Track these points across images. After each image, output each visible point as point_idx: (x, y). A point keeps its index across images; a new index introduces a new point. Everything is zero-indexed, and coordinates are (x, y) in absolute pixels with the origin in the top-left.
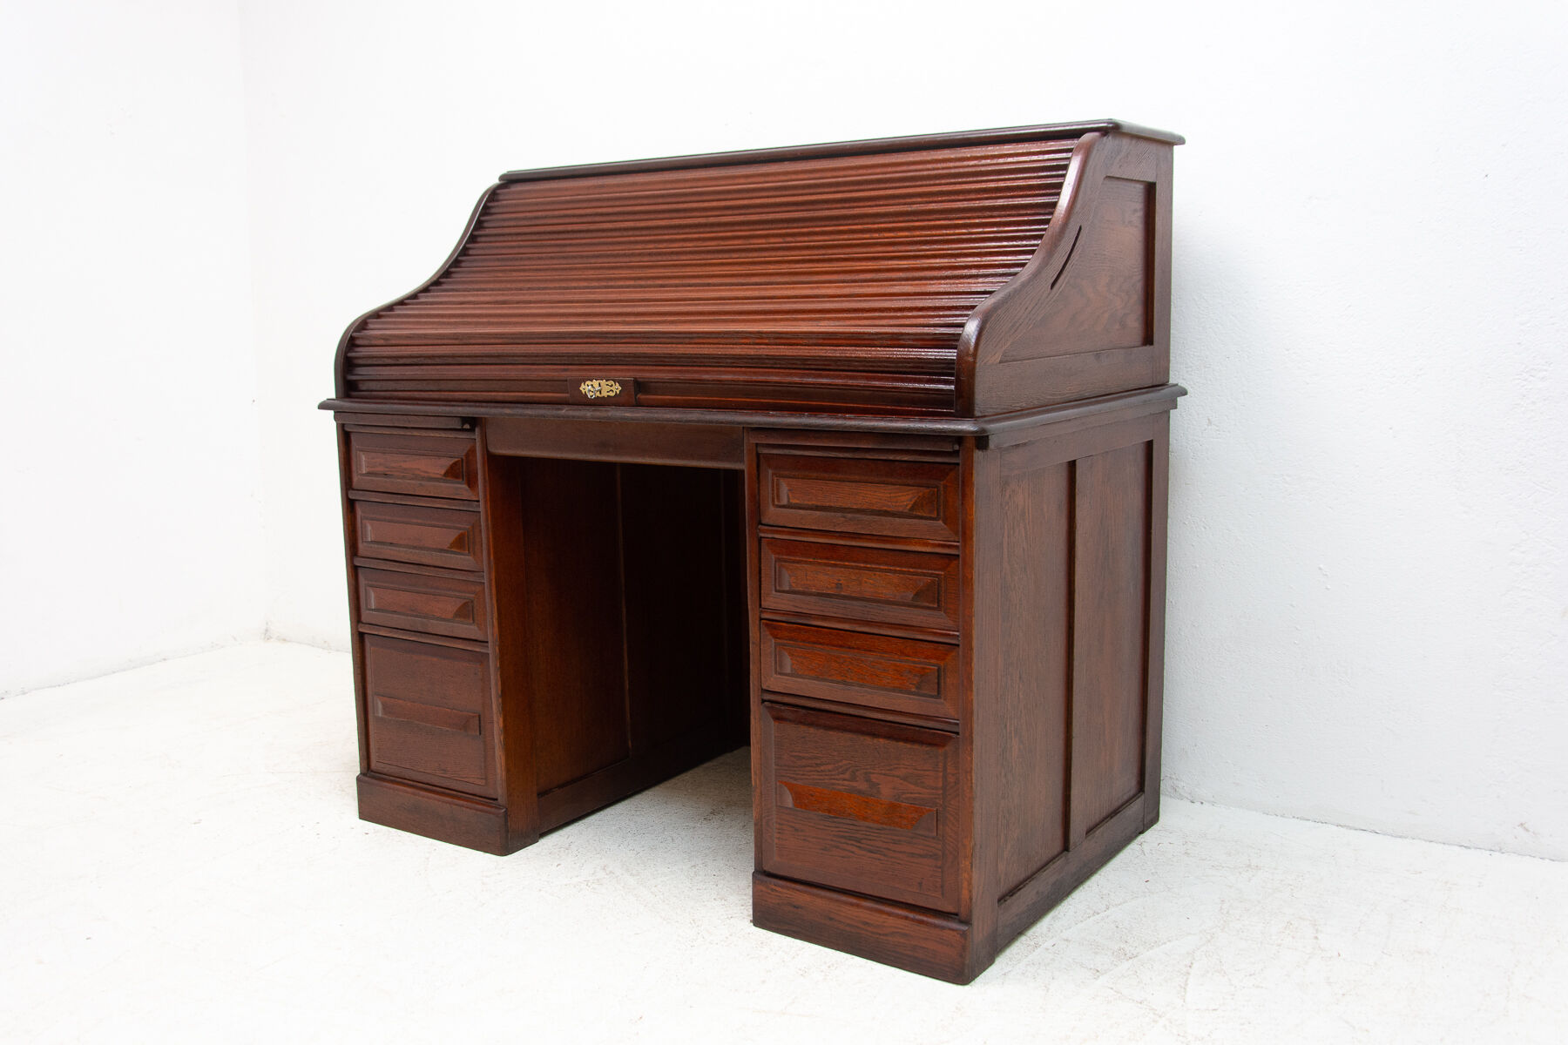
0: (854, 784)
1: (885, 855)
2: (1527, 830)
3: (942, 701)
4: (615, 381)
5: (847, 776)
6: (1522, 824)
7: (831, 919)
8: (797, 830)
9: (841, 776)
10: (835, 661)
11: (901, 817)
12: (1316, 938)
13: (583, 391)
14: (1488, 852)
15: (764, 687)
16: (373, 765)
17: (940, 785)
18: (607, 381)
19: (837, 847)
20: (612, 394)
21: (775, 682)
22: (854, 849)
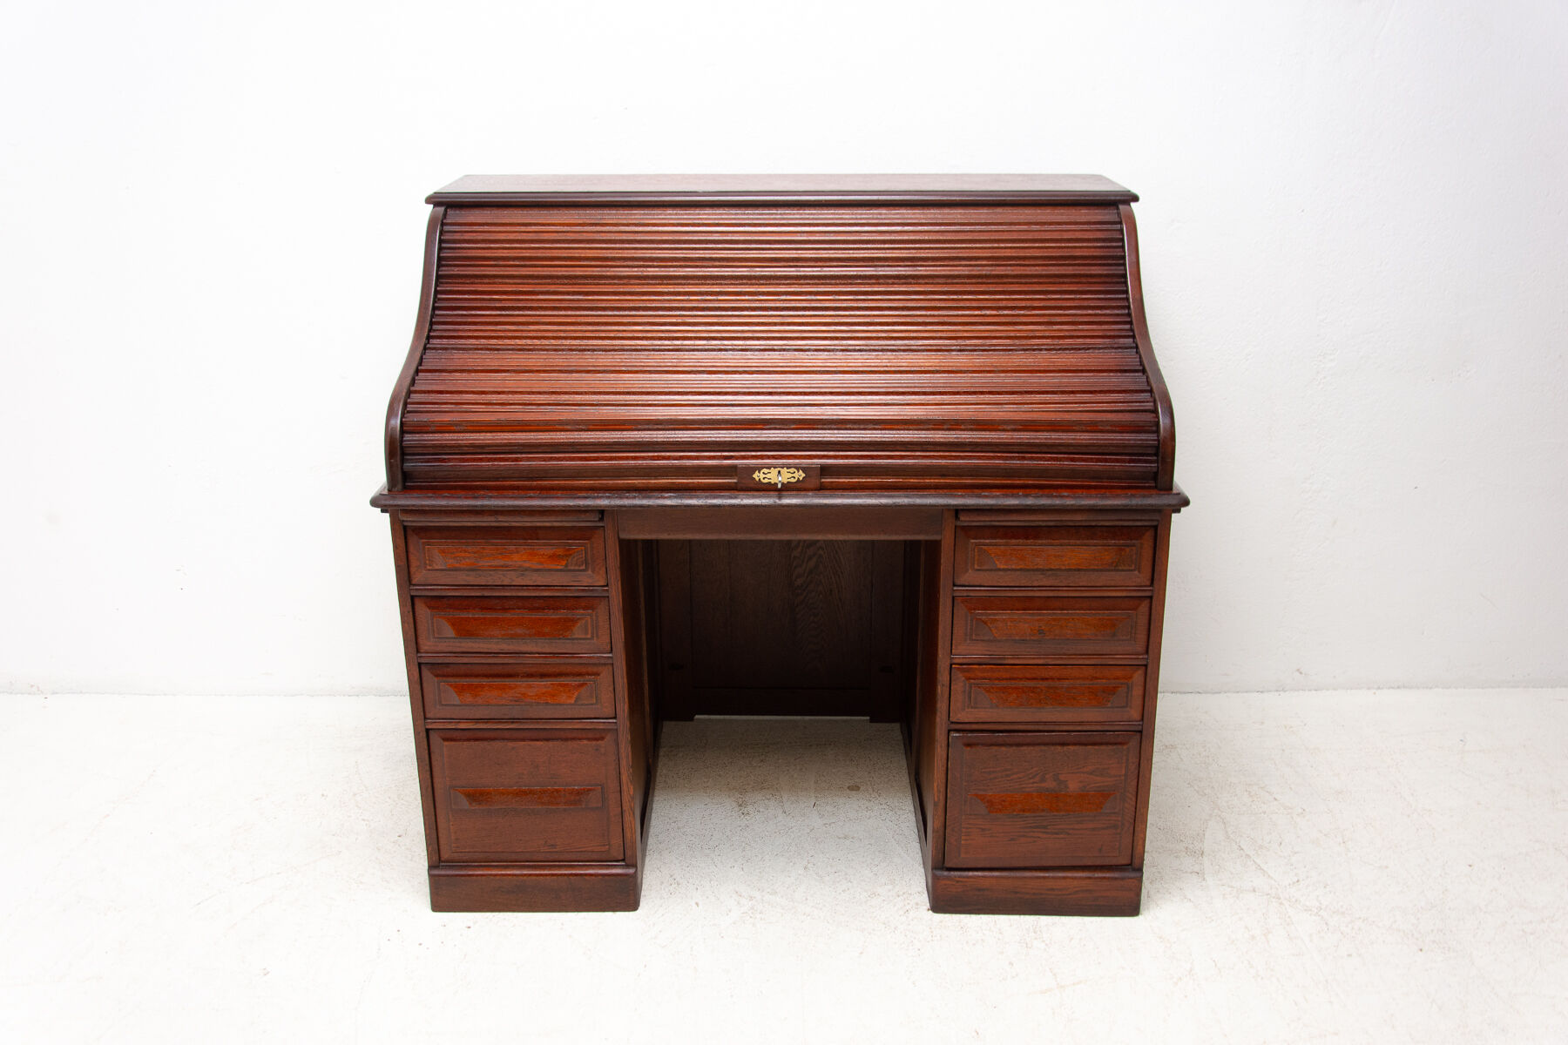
0: (1043, 785)
1: (1069, 834)
2: (1301, 673)
3: (1128, 709)
4: (798, 469)
5: (1037, 779)
6: (1298, 670)
7: (1016, 893)
8: (983, 830)
9: (1032, 781)
10: (1033, 692)
11: (1089, 803)
12: (1275, 799)
13: (757, 479)
14: (1277, 694)
15: (953, 719)
16: (445, 856)
17: (1124, 772)
18: (788, 468)
19: (1024, 836)
20: (793, 480)
21: (964, 715)
22: (1040, 835)
